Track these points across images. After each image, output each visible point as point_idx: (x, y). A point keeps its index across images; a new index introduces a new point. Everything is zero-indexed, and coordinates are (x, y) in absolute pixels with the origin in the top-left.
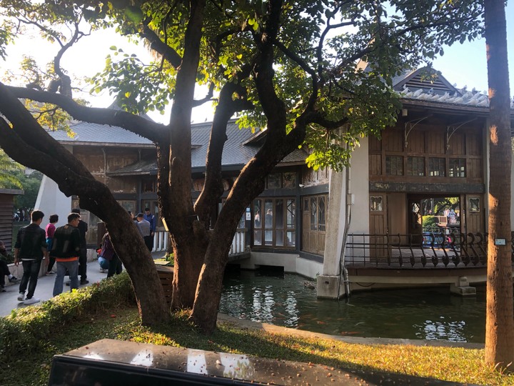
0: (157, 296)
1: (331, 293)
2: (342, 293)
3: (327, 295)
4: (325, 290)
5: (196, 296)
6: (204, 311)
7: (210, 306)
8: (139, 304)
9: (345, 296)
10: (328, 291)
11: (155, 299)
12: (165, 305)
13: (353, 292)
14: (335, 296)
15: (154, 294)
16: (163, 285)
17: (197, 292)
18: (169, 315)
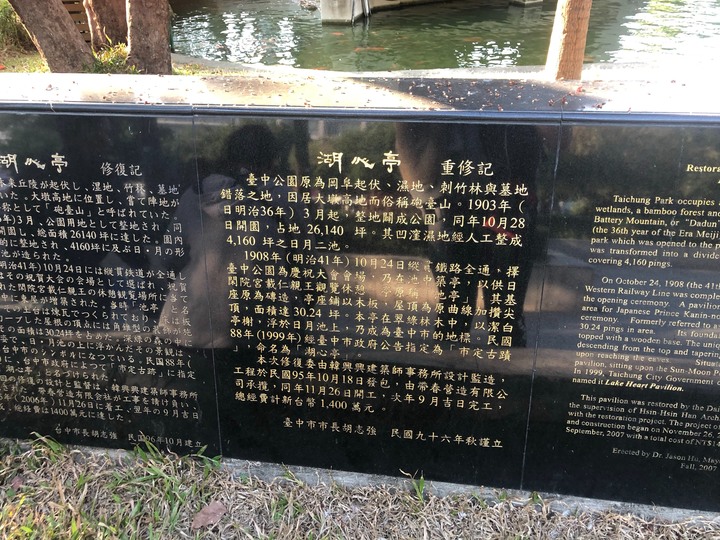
0: (64, 28)
1: (342, 13)
2: (358, 12)
3: (336, 17)
4: (333, 9)
5: (129, 24)
6: (148, 47)
7: (155, 39)
8: (35, 41)
9: (362, 18)
10: (337, 12)
11: (61, 33)
12: (80, 42)
13: (374, 11)
14: (348, 17)
15: (57, 24)
16: (71, 13)
17: (128, 16)
18: (93, 57)
